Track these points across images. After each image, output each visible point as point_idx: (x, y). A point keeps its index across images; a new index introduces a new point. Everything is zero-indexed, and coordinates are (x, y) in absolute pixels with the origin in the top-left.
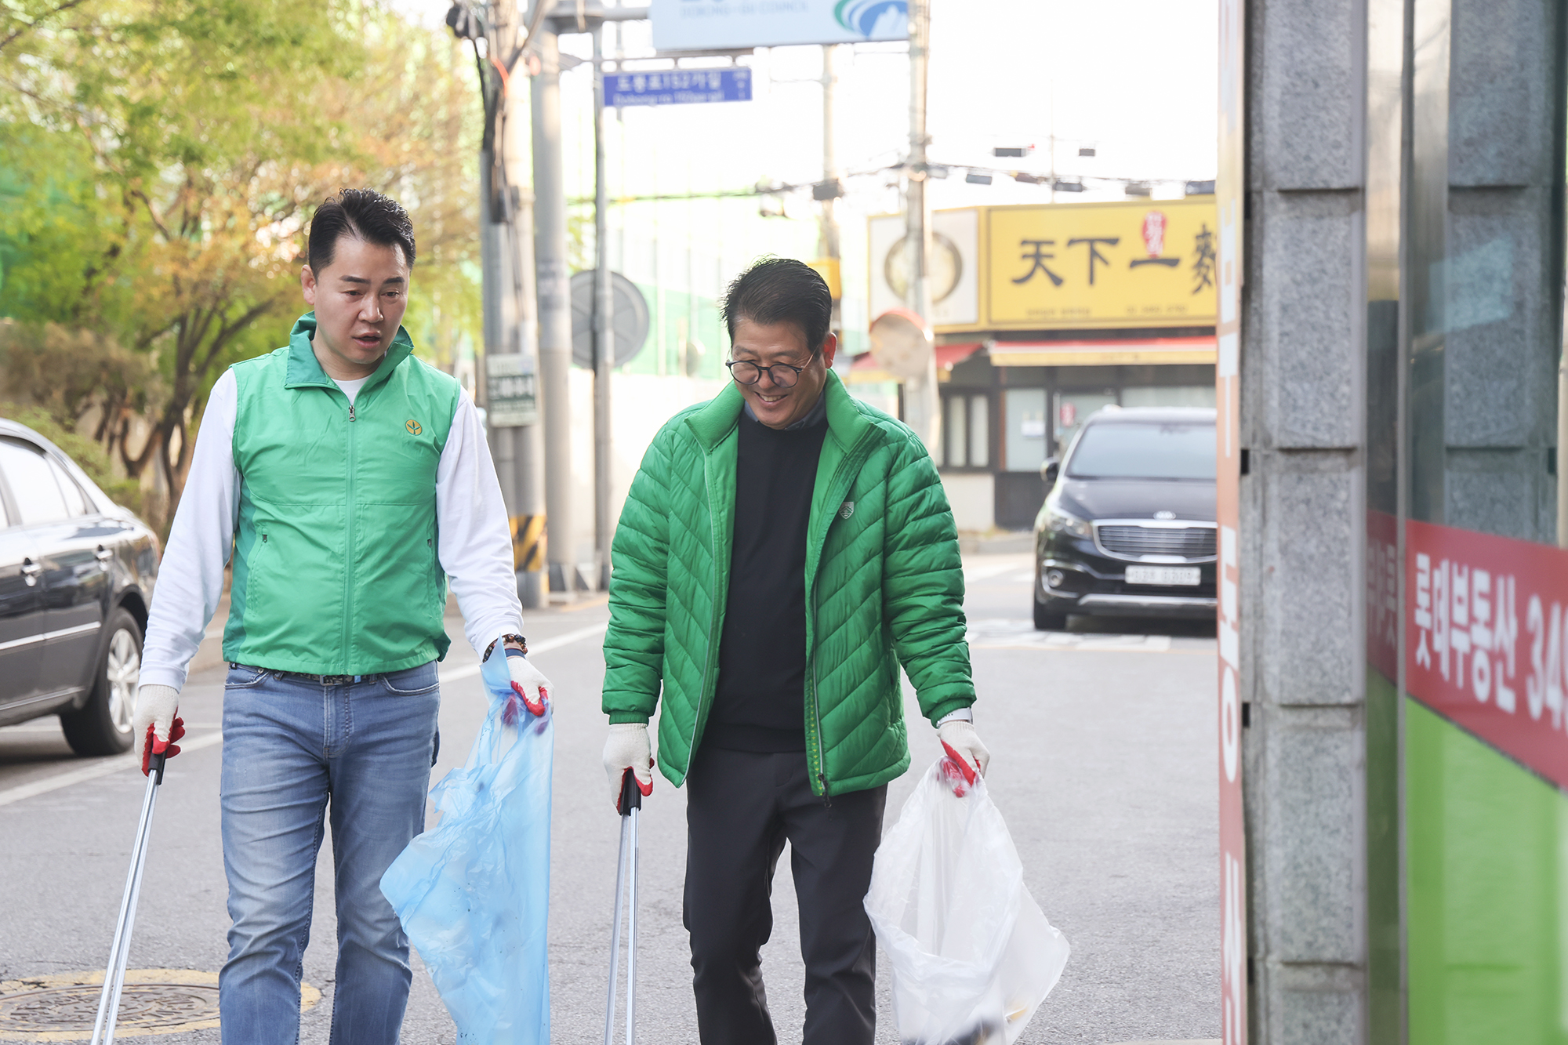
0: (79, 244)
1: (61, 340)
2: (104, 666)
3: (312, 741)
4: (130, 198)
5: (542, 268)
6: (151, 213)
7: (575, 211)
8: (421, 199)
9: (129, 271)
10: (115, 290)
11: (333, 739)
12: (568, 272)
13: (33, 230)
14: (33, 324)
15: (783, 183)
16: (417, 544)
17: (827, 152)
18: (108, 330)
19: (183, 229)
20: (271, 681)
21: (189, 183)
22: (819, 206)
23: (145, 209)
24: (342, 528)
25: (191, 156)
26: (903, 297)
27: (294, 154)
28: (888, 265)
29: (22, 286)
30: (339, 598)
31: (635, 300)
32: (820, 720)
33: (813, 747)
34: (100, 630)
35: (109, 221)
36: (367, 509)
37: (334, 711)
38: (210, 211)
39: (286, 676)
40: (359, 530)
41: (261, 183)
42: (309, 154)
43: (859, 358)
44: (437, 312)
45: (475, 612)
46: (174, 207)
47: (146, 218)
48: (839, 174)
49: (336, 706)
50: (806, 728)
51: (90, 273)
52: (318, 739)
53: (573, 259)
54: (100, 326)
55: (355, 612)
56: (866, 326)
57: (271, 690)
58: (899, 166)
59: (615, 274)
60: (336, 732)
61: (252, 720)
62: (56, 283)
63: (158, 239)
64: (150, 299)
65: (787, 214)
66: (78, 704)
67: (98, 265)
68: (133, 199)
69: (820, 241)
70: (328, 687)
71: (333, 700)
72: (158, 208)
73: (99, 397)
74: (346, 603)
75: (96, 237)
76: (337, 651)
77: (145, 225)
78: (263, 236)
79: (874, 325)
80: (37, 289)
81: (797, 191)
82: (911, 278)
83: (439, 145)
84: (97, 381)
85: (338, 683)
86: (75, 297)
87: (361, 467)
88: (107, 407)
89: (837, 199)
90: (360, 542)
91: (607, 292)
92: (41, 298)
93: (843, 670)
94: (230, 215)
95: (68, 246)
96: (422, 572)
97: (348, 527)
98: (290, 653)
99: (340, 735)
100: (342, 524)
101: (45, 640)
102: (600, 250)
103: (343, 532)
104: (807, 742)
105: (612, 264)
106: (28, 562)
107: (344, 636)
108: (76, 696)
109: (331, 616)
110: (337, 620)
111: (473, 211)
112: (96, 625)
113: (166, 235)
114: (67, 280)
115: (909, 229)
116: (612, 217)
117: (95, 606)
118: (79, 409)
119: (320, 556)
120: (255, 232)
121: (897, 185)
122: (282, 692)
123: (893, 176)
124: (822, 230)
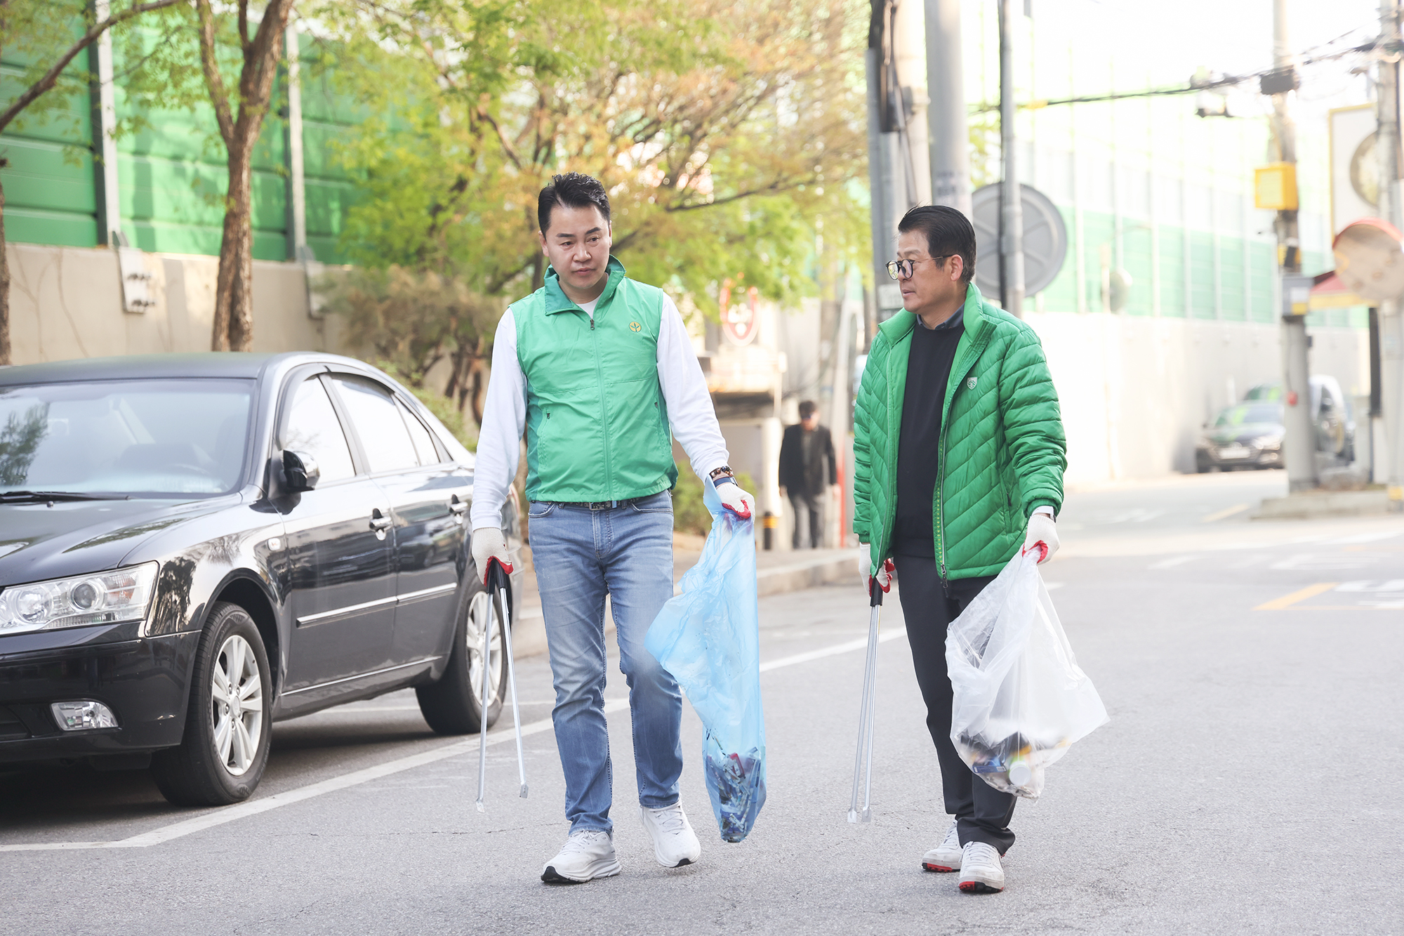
0: (423, 178)
1: (406, 284)
2: (462, 633)
3: (588, 549)
4: (477, 124)
5: (940, 183)
6: (500, 140)
7: (979, 119)
8: (800, 112)
9: (476, 205)
10: (463, 229)
11: (600, 545)
12: (970, 188)
13: (373, 163)
14: (374, 270)
15: (1224, 74)
16: (648, 406)
17: (1278, 35)
18: (456, 273)
19: (535, 158)
20: (557, 510)
21: (542, 103)
22: (1269, 101)
23: (494, 135)
24: (597, 402)
25: (544, 66)
26: (1375, 205)
27: (658, 63)
28: (1355, 167)
29: (362, 228)
30: (600, 449)
31: (1049, 217)
32: (944, 527)
33: (939, 546)
34: (457, 590)
35: (454, 151)
36: (612, 387)
37: (599, 527)
38: (565, 133)
39: (566, 505)
40: (609, 402)
41: (619, 103)
42: (674, 60)
43: (1320, 279)
44: (820, 241)
45: (694, 454)
46: (525, 132)
47: (496, 146)
48: (1294, 60)
49: (601, 523)
50: (934, 533)
51: (436, 209)
52: (592, 546)
53: (977, 174)
54: (448, 268)
55: (613, 457)
56: (1329, 241)
57: (558, 517)
58: (1367, 48)
59: (1025, 187)
60: (602, 540)
61: (549, 540)
62: (399, 222)
63: (509, 170)
64: (500, 237)
65: (1230, 112)
66: (435, 674)
67: (443, 202)
68: (481, 122)
69: (1271, 142)
70: (595, 511)
71: (598, 520)
72: (508, 134)
73: (449, 347)
74: (606, 453)
75: (441, 170)
76: (604, 485)
77: (495, 153)
78: (623, 160)
79: (1337, 240)
80: (379, 230)
81: (1243, 85)
82: (1384, 182)
83: (820, 47)
84: (445, 330)
85: (601, 508)
86: (419, 238)
87: (604, 359)
88: (457, 358)
89: (1292, 92)
90: (611, 409)
91: (1016, 209)
92: (383, 240)
93: (964, 493)
94: (588, 137)
95: (411, 182)
96: (654, 425)
97: (601, 400)
98: (572, 489)
99: (604, 541)
100: (597, 399)
101: (398, 601)
102: (1007, 160)
103: (598, 404)
104: (935, 542)
105: (1020, 176)
106: (377, 514)
107: (607, 475)
108: (432, 665)
109: (597, 462)
110: (601, 464)
111: (859, 122)
112: (454, 585)
113: (517, 163)
114: (410, 219)
115: (1380, 124)
116: (1020, 123)
117: (450, 567)
118: (428, 362)
119: (584, 422)
120: (615, 155)
121: (1366, 72)
122: (565, 517)
123: (1360, 59)
124: (1272, 128)
